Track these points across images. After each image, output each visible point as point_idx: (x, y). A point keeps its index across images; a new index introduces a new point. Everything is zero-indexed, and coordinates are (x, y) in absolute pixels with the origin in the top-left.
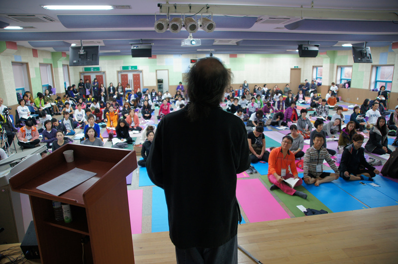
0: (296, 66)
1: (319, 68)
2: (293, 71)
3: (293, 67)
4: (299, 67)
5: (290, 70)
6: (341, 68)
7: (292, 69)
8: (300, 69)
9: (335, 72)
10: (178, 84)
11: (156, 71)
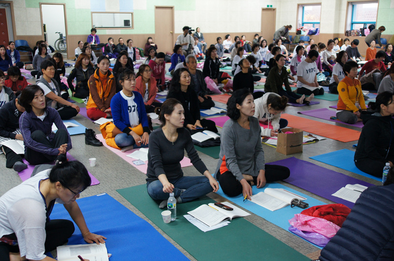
0: (270, 4)
1: (306, 8)
2: (265, 12)
3: (266, 7)
4: (273, 7)
5: (261, 10)
6: (353, 6)
7: (263, 10)
8: (274, 10)
9: (344, 12)
10: (89, 33)
11: (41, 4)
